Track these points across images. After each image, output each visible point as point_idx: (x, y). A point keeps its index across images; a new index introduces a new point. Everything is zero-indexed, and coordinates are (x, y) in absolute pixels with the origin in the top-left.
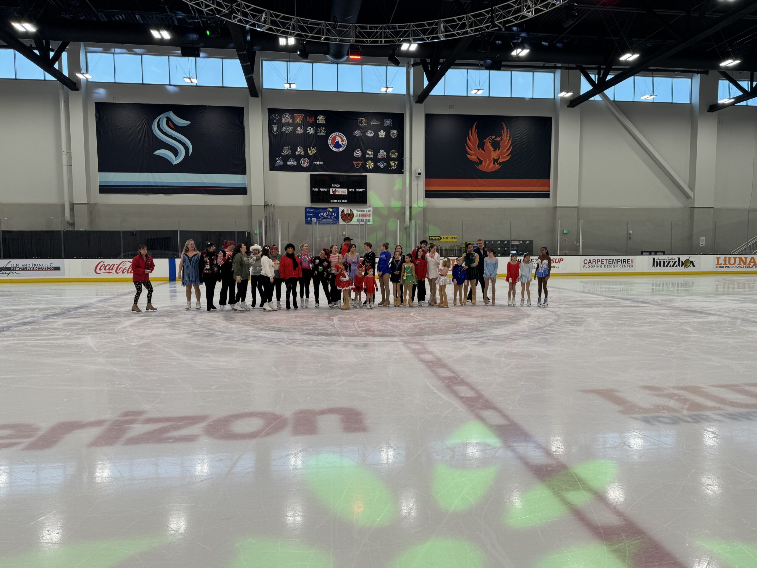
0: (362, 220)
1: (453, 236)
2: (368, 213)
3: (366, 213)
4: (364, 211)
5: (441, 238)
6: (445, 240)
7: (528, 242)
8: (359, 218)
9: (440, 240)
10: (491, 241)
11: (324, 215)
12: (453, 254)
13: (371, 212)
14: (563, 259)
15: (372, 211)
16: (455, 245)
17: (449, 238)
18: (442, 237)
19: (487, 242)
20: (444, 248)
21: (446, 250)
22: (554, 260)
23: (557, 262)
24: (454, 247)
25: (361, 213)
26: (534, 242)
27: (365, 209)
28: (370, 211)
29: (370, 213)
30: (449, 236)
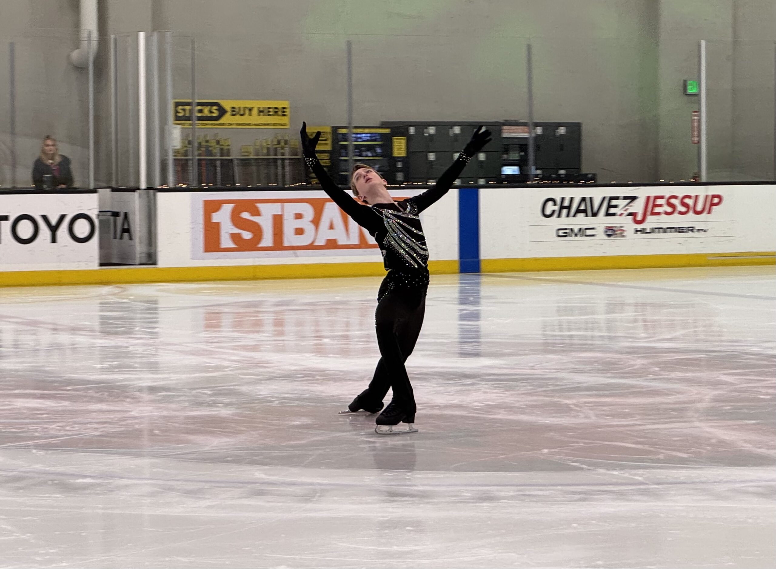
1: (273, 104)
5: (222, 112)
6: (238, 119)
7: (562, 130)
9: (217, 118)
10: (428, 124)
12: (273, 177)
14: (719, 196)
16: (279, 142)
17: (255, 112)
18: (227, 105)
19: (412, 130)
20: (235, 155)
21: (245, 163)
22: (690, 202)
23: (699, 208)
24: (276, 149)
26: (584, 128)
30: (256, 104)
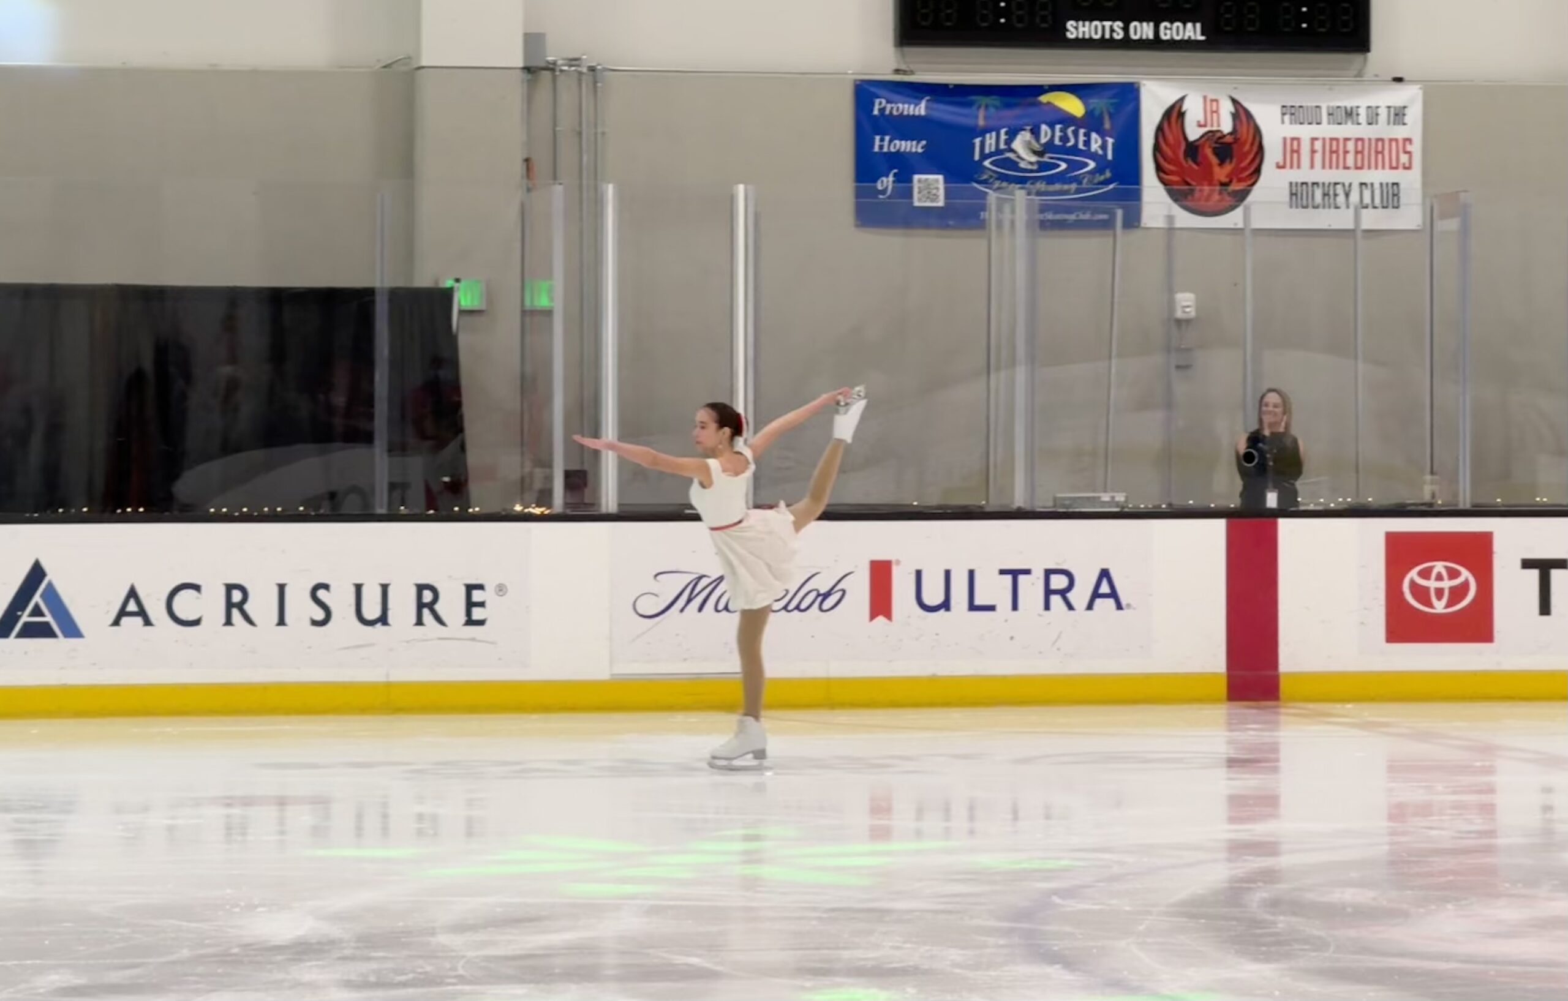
0: (1329, 192)
2: (1384, 130)
3: (1363, 130)
4: (1350, 114)
8: (1304, 174)
11: (1018, 144)
13: (1413, 127)
15: (1414, 115)
25: (1327, 130)
27: (1361, 102)
28: (1398, 115)
29: (1400, 132)
